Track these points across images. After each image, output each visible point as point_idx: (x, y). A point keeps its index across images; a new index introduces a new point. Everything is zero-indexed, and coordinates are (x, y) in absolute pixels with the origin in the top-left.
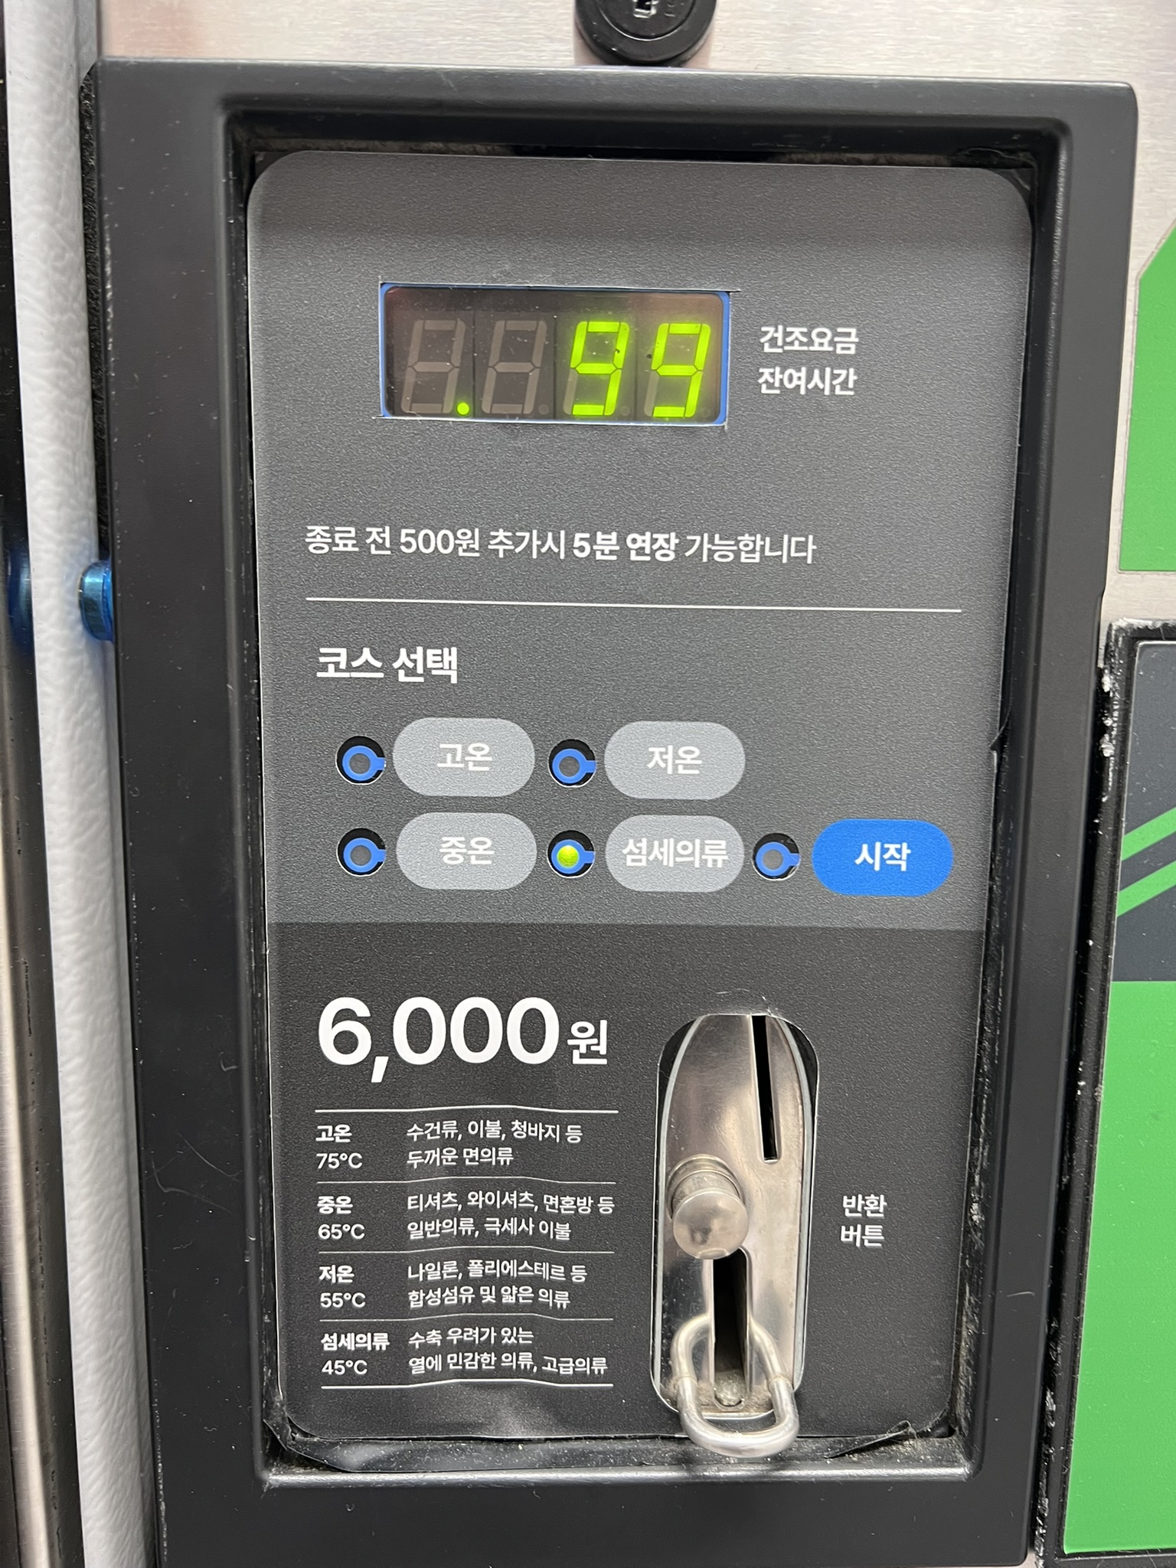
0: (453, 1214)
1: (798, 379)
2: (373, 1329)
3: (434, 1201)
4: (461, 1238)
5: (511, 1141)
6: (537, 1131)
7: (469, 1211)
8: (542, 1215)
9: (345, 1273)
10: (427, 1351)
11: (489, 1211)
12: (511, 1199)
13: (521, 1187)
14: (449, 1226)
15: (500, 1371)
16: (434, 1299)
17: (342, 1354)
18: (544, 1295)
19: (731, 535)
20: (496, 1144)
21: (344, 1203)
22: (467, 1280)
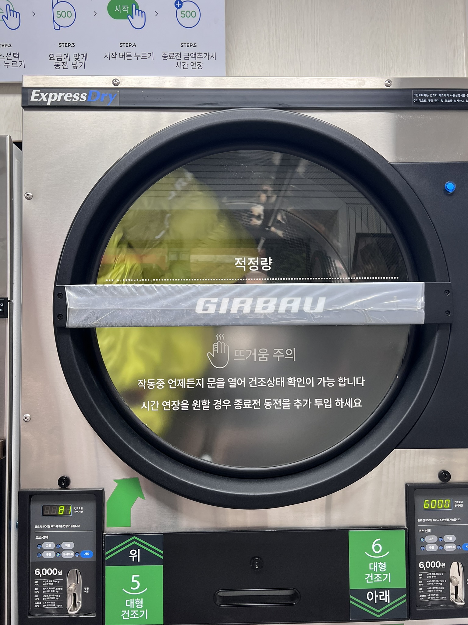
1: (78, 512)
2: (40, 602)
3: (46, 589)
6: (55, 581)
7: (49, 590)
8: (56, 590)
9: (37, 596)
10: (45, 604)
11: (51, 590)
12: (53, 588)
13: (54, 587)
14: (47, 591)
15: (52, 606)
16: (46, 599)
17: (37, 604)
18: (56, 598)
19: (72, 525)
20: (52, 583)
21: (37, 589)
22: (49, 597)
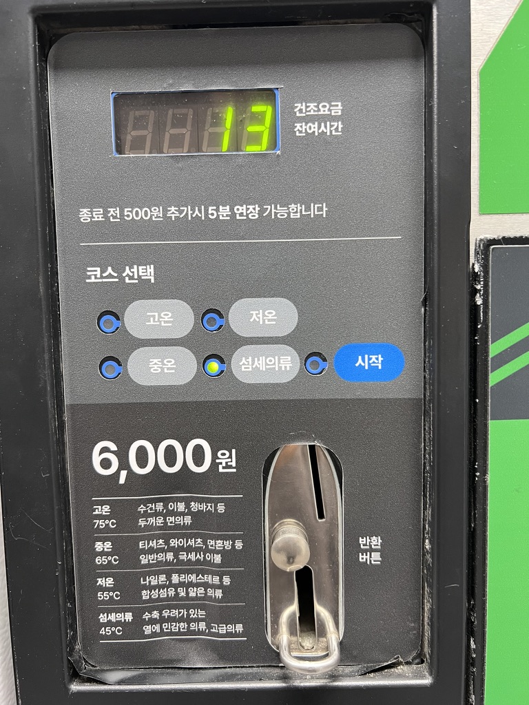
0: (162, 550)
1: (314, 128)
2: (124, 611)
3: (153, 544)
4: (167, 563)
5: (190, 513)
6: (203, 507)
7: (171, 549)
8: (207, 551)
9: (109, 582)
10: (152, 622)
11: (181, 549)
12: (191, 542)
13: (196, 536)
14: (161, 557)
15: (190, 632)
16: (155, 594)
17: (109, 623)
18: (210, 592)
19: (285, 205)
20: (183, 514)
21: (108, 545)
22: (171, 585)
